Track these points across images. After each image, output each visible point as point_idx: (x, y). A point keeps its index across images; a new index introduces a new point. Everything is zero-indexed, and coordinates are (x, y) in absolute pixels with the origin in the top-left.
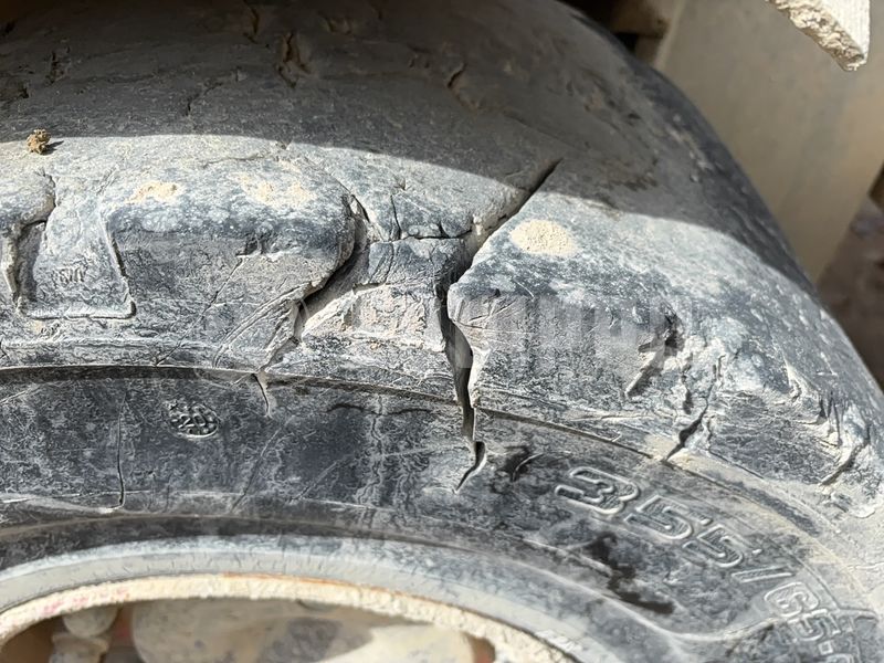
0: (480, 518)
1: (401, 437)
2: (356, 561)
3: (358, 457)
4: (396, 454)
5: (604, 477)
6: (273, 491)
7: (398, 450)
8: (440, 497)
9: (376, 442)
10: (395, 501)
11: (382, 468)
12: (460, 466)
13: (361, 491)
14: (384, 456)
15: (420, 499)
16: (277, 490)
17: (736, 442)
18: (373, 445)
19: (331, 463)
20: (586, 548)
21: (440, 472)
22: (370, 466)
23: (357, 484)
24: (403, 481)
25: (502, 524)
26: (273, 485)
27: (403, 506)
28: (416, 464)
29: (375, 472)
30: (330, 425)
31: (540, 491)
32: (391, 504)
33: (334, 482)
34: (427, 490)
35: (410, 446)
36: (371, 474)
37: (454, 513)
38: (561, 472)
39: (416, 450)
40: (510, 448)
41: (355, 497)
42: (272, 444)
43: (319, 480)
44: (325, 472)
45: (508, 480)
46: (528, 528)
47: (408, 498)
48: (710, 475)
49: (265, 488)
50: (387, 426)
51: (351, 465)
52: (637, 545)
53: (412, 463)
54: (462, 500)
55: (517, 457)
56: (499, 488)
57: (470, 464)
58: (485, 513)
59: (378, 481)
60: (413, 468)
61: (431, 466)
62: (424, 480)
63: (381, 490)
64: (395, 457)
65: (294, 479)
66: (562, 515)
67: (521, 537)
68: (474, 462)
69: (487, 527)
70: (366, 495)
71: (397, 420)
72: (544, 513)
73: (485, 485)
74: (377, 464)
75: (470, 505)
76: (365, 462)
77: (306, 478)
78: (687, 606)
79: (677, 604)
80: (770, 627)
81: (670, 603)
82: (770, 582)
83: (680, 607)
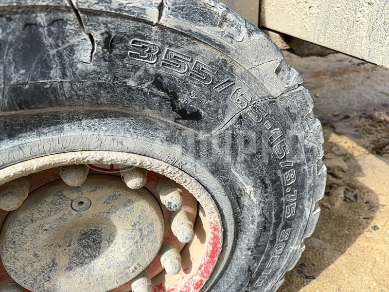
0: (105, 76)
1: (58, 38)
2: (73, 134)
3: (45, 54)
4: (59, 49)
5: (144, 43)
6: (16, 81)
7: (60, 47)
8: (86, 68)
9: (49, 44)
10: (68, 74)
11: (56, 58)
12: (87, 49)
13: (52, 71)
14: (55, 51)
15: (78, 71)
16: (17, 80)
17: (179, 9)
18: (48, 46)
19: (35, 60)
20: (152, 83)
21: (80, 55)
22: (51, 57)
23: (49, 68)
24: (68, 63)
25: (115, 77)
26: (15, 77)
27: (73, 76)
28: (70, 52)
29: (55, 61)
30: (27, 37)
31: (123, 57)
32: (67, 76)
33: (39, 69)
34: (79, 66)
35: (63, 43)
36: (53, 62)
37: (94, 76)
38: (126, 44)
39: (67, 45)
40: (102, 34)
41: (51, 75)
42: (7, 55)
43: (33, 70)
44: (34, 65)
45: (108, 53)
46: (126, 77)
47: (73, 72)
48: (178, 28)
49: (12, 80)
50: (50, 34)
51: (44, 58)
52: (172, 79)
53: (68, 52)
54: (95, 68)
55: (106, 39)
56: (107, 58)
57: (91, 47)
58: (106, 73)
59: (57, 66)
60: (69, 55)
61: (76, 52)
62: (75, 60)
63: (60, 69)
64: (60, 50)
65: (22, 71)
66: (136, 68)
67: (125, 83)
68: (92, 46)
69: (110, 80)
70: (55, 74)
71: (53, 29)
72: (129, 69)
73: (101, 58)
74: (54, 56)
75: (99, 70)
76: (49, 56)
77: (27, 70)
78: (204, 110)
79: (201, 111)
80: (241, 117)
81: (198, 110)
82: (228, 90)
83: (203, 112)
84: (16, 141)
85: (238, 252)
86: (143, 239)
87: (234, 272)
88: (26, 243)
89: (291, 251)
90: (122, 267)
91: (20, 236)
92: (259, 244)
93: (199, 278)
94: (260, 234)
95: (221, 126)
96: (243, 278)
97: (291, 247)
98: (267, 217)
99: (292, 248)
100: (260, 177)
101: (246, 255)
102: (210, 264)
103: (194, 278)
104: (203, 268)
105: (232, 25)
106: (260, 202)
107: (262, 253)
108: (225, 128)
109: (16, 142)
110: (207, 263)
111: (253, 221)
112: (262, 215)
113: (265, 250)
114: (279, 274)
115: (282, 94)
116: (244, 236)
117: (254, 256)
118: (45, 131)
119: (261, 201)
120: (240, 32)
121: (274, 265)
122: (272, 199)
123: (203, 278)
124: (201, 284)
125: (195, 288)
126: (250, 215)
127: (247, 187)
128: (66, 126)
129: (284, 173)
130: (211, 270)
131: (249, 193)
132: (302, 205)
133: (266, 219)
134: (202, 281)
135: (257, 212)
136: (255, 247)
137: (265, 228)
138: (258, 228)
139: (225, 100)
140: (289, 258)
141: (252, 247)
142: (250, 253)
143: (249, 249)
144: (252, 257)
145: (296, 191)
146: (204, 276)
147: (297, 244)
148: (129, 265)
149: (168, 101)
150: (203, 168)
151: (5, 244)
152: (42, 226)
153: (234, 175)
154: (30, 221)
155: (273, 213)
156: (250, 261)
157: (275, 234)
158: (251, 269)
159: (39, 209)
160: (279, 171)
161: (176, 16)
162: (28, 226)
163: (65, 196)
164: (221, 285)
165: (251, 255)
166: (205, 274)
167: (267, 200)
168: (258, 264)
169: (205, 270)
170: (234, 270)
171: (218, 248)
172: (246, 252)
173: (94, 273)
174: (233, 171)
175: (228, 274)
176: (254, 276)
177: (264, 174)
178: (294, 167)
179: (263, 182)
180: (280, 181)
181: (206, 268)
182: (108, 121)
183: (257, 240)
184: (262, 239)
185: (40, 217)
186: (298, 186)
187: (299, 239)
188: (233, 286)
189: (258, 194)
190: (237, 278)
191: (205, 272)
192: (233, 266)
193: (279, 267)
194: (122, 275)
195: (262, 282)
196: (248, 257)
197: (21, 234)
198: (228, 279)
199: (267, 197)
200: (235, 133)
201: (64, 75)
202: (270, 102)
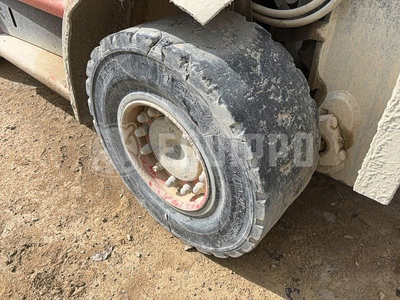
8: (165, 84)
13: (157, 80)
18: (158, 72)
20: (183, 101)
21: (165, 79)
24: (161, 80)
25: (172, 92)
28: (163, 77)
30: (154, 67)
31: (176, 86)
33: (155, 78)
35: (162, 73)
38: (177, 83)
40: (171, 76)
46: (175, 94)
52: (189, 103)
57: (168, 79)
58: (170, 89)
66: (179, 93)
71: (160, 68)
72: (177, 91)
73: (170, 83)
75: (168, 87)
76: (158, 75)
77: (152, 76)
81: (197, 121)
82: (210, 121)
83: (199, 123)
89: (243, 237)
90: (181, 171)
96: (216, 225)
105: (214, 96)
109: (150, 95)
114: (236, 245)
120: (216, 100)
121: (234, 236)
122: (229, 190)
129: (236, 182)
133: (227, 200)
137: (226, 205)
139: (208, 124)
140: (241, 240)
142: (221, 214)
143: (221, 211)
144: (221, 217)
147: (245, 235)
148: (184, 172)
149: (187, 110)
155: (230, 200)
157: (232, 214)
160: (233, 179)
161: (191, 82)
176: (221, 229)
178: (242, 184)
180: (234, 185)
186: (245, 197)
187: (247, 233)
193: (237, 241)
194: (180, 175)
201: (160, 83)
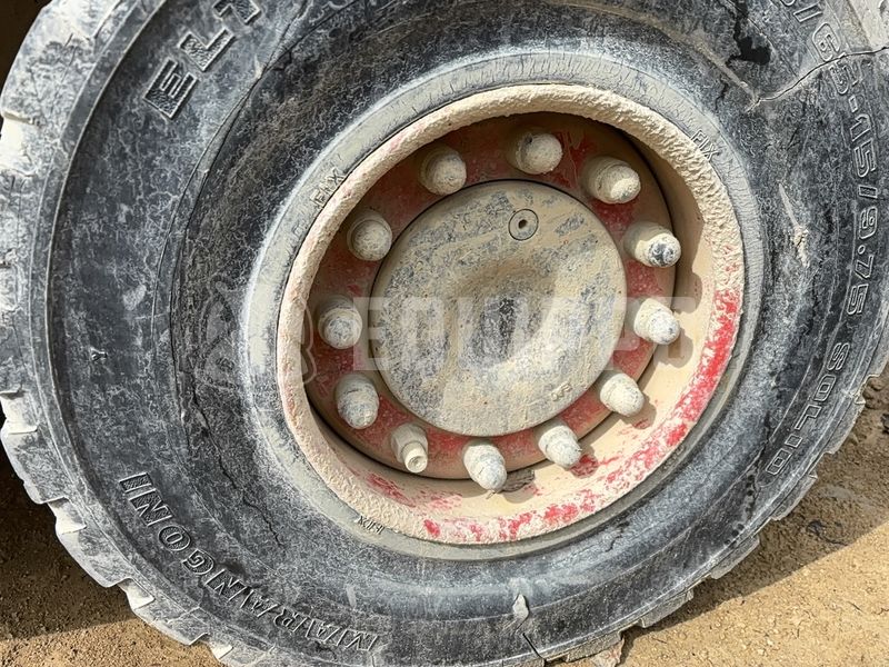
2: (589, 55)
78: (776, 48)
79: (771, 47)
80: (820, 76)
81: (768, 45)
82: (812, 23)
83: (774, 50)
84: (519, 49)
85: (749, 383)
86: (589, 329)
87: (735, 427)
88: (426, 282)
89: (843, 400)
90: (544, 383)
91: (425, 263)
92: (795, 362)
93: (678, 421)
94: (801, 338)
95: (793, 83)
96: (752, 440)
97: (843, 390)
98: (820, 299)
99: (846, 393)
100: (826, 205)
101: (765, 388)
102: (705, 390)
103: (667, 424)
104: (688, 401)
106: (814, 263)
107: (795, 386)
108: (796, 89)
110: (699, 387)
111: (791, 308)
112: (811, 294)
113: (801, 379)
114: (814, 452)
115: (884, 48)
116: (767, 345)
117: (782, 389)
118: (557, 42)
119: (815, 260)
121: (808, 428)
122: (834, 259)
123: (686, 421)
124: (682, 434)
125: (668, 442)
126: (787, 296)
127: (797, 227)
128: (583, 41)
129: (860, 211)
130: (705, 402)
131: (796, 243)
132: (877, 292)
133: (816, 304)
134: (684, 426)
135: (802, 287)
136: (787, 369)
137: (811, 323)
138: (797, 324)
139: (805, 39)
140: (837, 417)
141: (779, 370)
142: (773, 384)
143: (772, 374)
144: (776, 393)
145: (871, 256)
146: (689, 417)
147: (855, 386)
148: (555, 381)
149: (734, 18)
150: (740, 170)
151: (398, 274)
152: (460, 251)
153: (779, 201)
154: (447, 237)
155: (831, 292)
156: (771, 400)
157: (824, 344)
158: (771, 419)
159: (467, 218)
160: (855, 203)
162: (442, 247)
163: (507, 201)
164: (708, 454)
165: (774, 388)
166: (692, 412)
167: (827, 260)
168: (784, 411)
169: (692, 403)
170: (737, 421)
171: (726, 351)
172: (765, 382)
173: (498, 384)
174: (782, 190)
175: (724, 431)
176: (772, 439)
177: (833, 199)
178: (877, 203)
179: (828, 218)
180: (852, 226)
181: (696, 398)
182: (637, 46)
183: (792, 353)
184: (802, 351)
185: (463, 232)
186: (876, 245)
187: (861, 373)
188: (732, 457)
189: (813, 245)
190: (740, 438)
191: (693, 408)
192: (736, 413)
193: (816, 435)
194: (537, 401)
195: (781, 466)
196: (769, 392)
197: (428, 259)
198: (722, 443)
199: (827, 253)
200: (808, 103)
202: (864, 61)
